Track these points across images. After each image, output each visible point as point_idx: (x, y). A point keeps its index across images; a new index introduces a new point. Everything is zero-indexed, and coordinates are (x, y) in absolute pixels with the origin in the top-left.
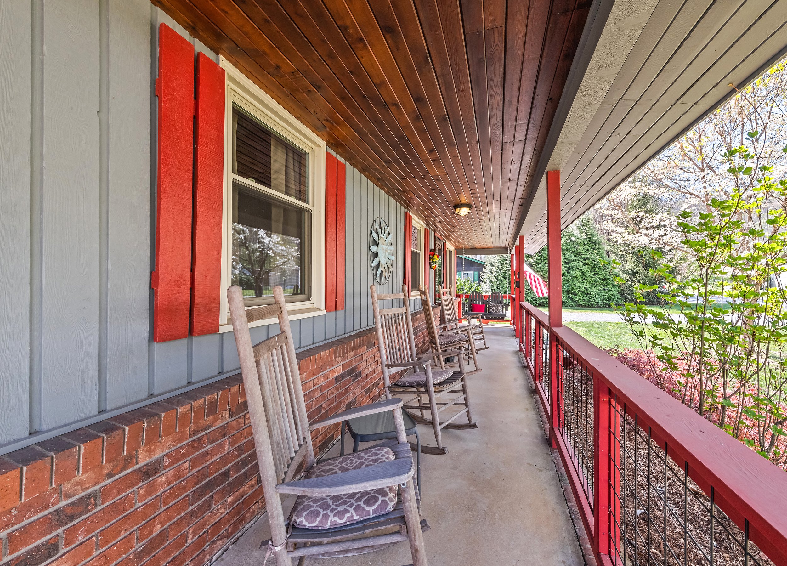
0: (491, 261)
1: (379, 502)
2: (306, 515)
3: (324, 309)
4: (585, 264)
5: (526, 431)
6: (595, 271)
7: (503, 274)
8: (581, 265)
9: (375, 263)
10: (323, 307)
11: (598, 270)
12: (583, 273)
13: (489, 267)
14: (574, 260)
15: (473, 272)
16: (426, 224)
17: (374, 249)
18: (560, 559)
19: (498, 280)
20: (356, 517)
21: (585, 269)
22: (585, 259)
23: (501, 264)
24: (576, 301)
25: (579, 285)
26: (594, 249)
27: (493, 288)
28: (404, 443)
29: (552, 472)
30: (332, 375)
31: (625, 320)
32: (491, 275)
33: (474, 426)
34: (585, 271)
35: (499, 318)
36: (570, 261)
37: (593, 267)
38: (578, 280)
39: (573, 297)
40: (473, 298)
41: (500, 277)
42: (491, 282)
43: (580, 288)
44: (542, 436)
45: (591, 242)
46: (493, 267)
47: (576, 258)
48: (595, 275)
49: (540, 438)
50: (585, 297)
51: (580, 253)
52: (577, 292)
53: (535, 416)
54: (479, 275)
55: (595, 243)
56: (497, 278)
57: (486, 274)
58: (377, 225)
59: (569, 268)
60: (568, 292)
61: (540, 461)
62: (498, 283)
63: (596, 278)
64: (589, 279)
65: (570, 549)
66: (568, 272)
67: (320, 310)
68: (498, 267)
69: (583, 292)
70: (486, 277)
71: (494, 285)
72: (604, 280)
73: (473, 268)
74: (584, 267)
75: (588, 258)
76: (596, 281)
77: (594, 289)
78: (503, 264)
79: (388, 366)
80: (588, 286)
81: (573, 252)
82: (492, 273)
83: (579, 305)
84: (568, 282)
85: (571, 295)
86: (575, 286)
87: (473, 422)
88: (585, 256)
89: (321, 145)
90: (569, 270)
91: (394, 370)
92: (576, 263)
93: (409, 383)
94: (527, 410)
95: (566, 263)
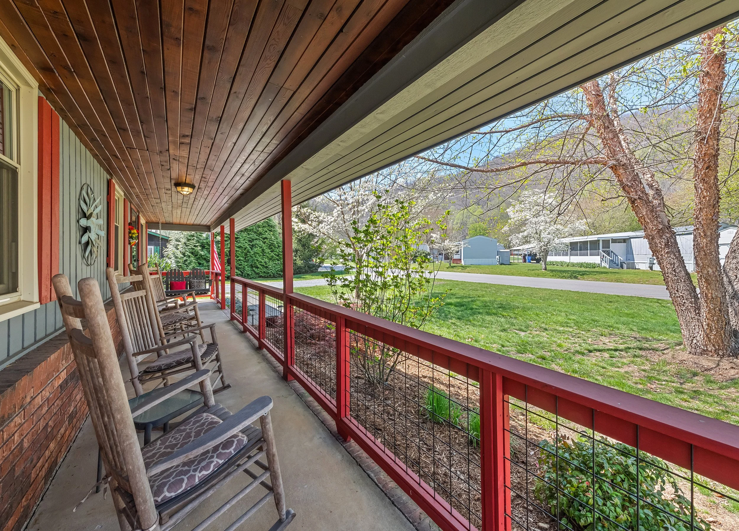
0: (177, 236)
1: (236, 442)
2: (167, 489)
3: (38, 300)
4: (264, 243)
5: (266, 377)
6: (271, 248)
7: (191, 250)
8: (261, 243)
9: (85, 239)
10: (36, 298)
11: (273, 248)
12: (263, 250)
13: (173, 242)
14: (256, 239)
15: (153, 247)
16: (125, 194)
17: (83, 222)
18: (318, 437)
19: (185, 256)
20: (221, 462)
21: (264, 246)
22: (264, 239)
23: (188, 240)
24: (258, 274)
25: (260, 260)
26: (271, 231)
27: (180, 264)
28: (213, 406)
29: (294, 395)
30: (58, 382)
31: (329, 284)
32: (176, 251)
33: (229, 386)
34: (265, 248)
35: (202, 293)
36: (253, 239)
37: (270, 245)
38: (260, 256)
39: (256, 270)
40: (171, 276)
41: (187, 253)
42: (176, 257)
43: (261, 262)
44: (278, 376)
45: (269, 225)
46: (178, 243)
47: (258, 237)
48: (272, 251)
49: (277, 378)
50: (265, 270)
51: (261, 233)
52: (259, 266)
53: (267, 365)
54: (162, 250)
55: (271, 226)
56: (184, 254)
57: (170, 249)
58: (84, 193)
59: (253, 245)
60: (252, 266)
61: (283, 392)
62: (185, 258)
63: (272, 254)
64: (267, 255)
65: (321, 430)
66: (252, 249)
67: (32, 303)
68: (185, 243)
69: (263, 265)
70: (170, 253)
71: (181, 261)
72: (278, 256)
73: (153, 242)
74: (264, 245)
75: (266, 238)
76: (272, 257)
77: (271, 263)
78: (190, 240)
79: (134, 355)
80: (267, 260)
81: (255, 232)
82: (178, 249)
83: (261, 277)
84: (252, 257)
85: (254, 269)
86: (257, 260)
87: (226, 383)
88: (264, 236)
89: (33, 86)
90: (252, 247)
91: (140, 358)
92: (258, 242)
93: (166, 365)
94: (259, 363)
95: (250, 241)
